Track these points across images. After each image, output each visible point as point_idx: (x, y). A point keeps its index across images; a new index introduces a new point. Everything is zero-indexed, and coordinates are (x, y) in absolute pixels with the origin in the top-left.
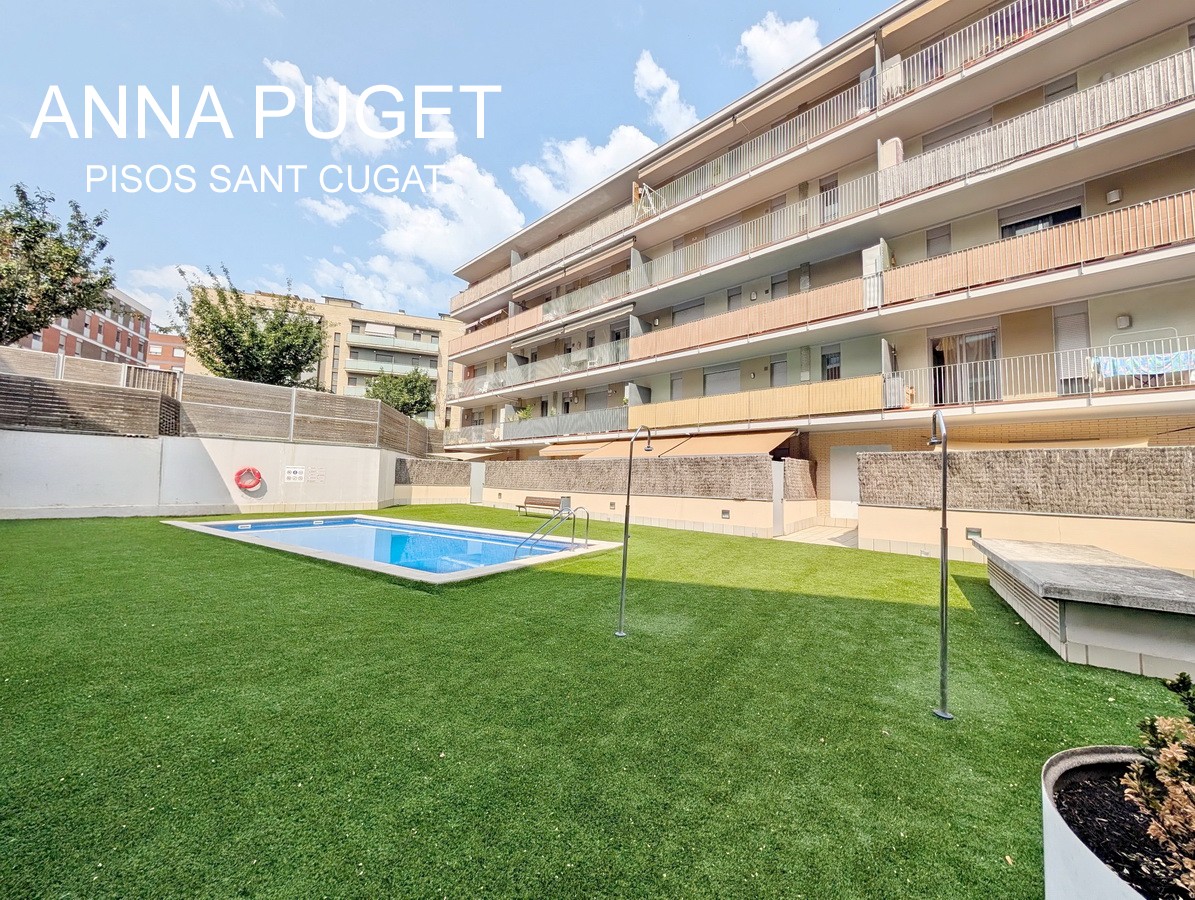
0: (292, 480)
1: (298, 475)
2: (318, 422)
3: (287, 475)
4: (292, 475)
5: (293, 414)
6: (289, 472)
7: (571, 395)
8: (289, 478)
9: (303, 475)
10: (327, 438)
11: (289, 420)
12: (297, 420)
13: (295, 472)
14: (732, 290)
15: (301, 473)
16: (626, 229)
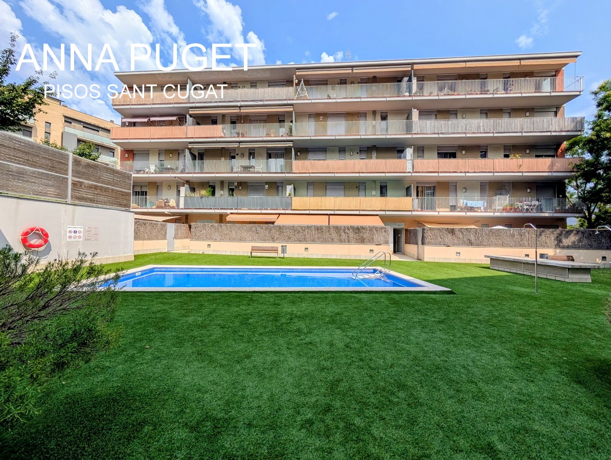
0: (72, 239)
1: (77, 234)
2: (90, 187)
3: (68, 234)
4: (73, 234)
5: (70, 177)
6: (70, 232)
7: (236, 184)
8: (70, 237)
9: (81, 235)
10: (97, 202)
11: (67, 182)
12: (74, 184)
13: (75, 232)
14: (342, 148)
15: (80, 232)
16: (289, 100)
